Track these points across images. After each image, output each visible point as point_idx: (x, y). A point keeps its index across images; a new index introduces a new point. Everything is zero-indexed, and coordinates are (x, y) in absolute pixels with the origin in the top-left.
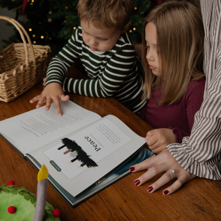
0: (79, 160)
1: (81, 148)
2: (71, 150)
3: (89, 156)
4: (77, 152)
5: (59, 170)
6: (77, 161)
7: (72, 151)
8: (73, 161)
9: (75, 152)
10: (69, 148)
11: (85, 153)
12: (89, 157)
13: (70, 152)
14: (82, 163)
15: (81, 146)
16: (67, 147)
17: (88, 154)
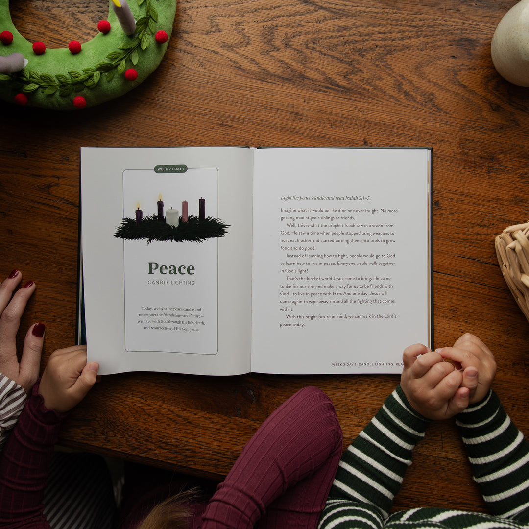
0: (155, 217)
1: (177, 241)
2: (186, 220)
3: (150, 241)
4: (174, 226)
5: (159, 169)
6: (156, 213)
7: (180, 220)
8: (160, 205)
9: (176, 225)
10: (192, 220)
11: (162, 239)
12: (147, 239)
13: (180, 214)
14: (144, 216)
15: (180, 243)
16: (195, 218)
17: (155, 241)
